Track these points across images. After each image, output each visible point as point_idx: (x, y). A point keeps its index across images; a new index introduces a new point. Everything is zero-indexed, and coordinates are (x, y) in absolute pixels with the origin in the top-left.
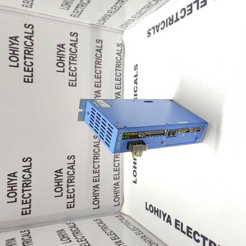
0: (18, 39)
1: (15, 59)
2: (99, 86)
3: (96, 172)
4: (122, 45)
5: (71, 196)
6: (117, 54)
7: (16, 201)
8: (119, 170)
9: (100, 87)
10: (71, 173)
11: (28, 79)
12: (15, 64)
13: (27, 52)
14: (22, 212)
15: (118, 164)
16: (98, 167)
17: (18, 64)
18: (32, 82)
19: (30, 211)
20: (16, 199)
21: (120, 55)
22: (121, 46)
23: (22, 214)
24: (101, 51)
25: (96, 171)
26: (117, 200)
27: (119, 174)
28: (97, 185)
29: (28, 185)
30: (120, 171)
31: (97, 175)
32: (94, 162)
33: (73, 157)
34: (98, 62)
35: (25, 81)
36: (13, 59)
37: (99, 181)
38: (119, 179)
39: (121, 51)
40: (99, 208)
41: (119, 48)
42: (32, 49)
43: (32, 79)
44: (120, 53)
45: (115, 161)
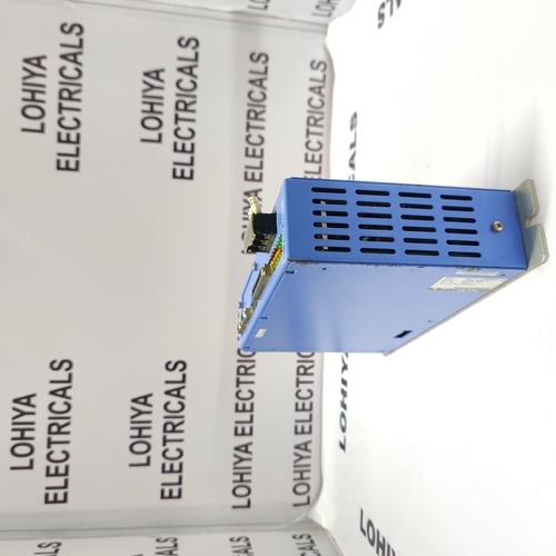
0: (43, 63)
1: (37, 113)
2: (257, 177)
3: (244, 410)
4: (325, 65)
5: (174, 468)
6: (312, 89)
7: (31, 467)
8: (311, 409)
9: (260, 180)
10: (174, 405)
11: (67, 163)
12: (36, 125)
13: (65, 94)
14: (47, 496)
15: (310, 391)
16: (249, 395)
17: (43, 125)
18: (76, 169)
19: (66, 495)
20: (32, 461)
21: (320, 93)
22: (322, 67)
23: (47, 501)
24: (265, 83)
25: (244, 406)
26: (301, 489)
27: (310, 420)
28: (246, 446)
29: (64, 430)
30: (315, 412)
31: (246, 417)
32: (238, 383)
33: (180, 366)
34: (255, 114)
35: (59, 168)
36: (30, 112)
37: (251, 434)
38: (310, 432)
39: (324, 80)
40: (249, 505)
41: (318, 74)
42: (79, 85)
43: (77, 163)
44: (320, 88)
45: (298, 382)
